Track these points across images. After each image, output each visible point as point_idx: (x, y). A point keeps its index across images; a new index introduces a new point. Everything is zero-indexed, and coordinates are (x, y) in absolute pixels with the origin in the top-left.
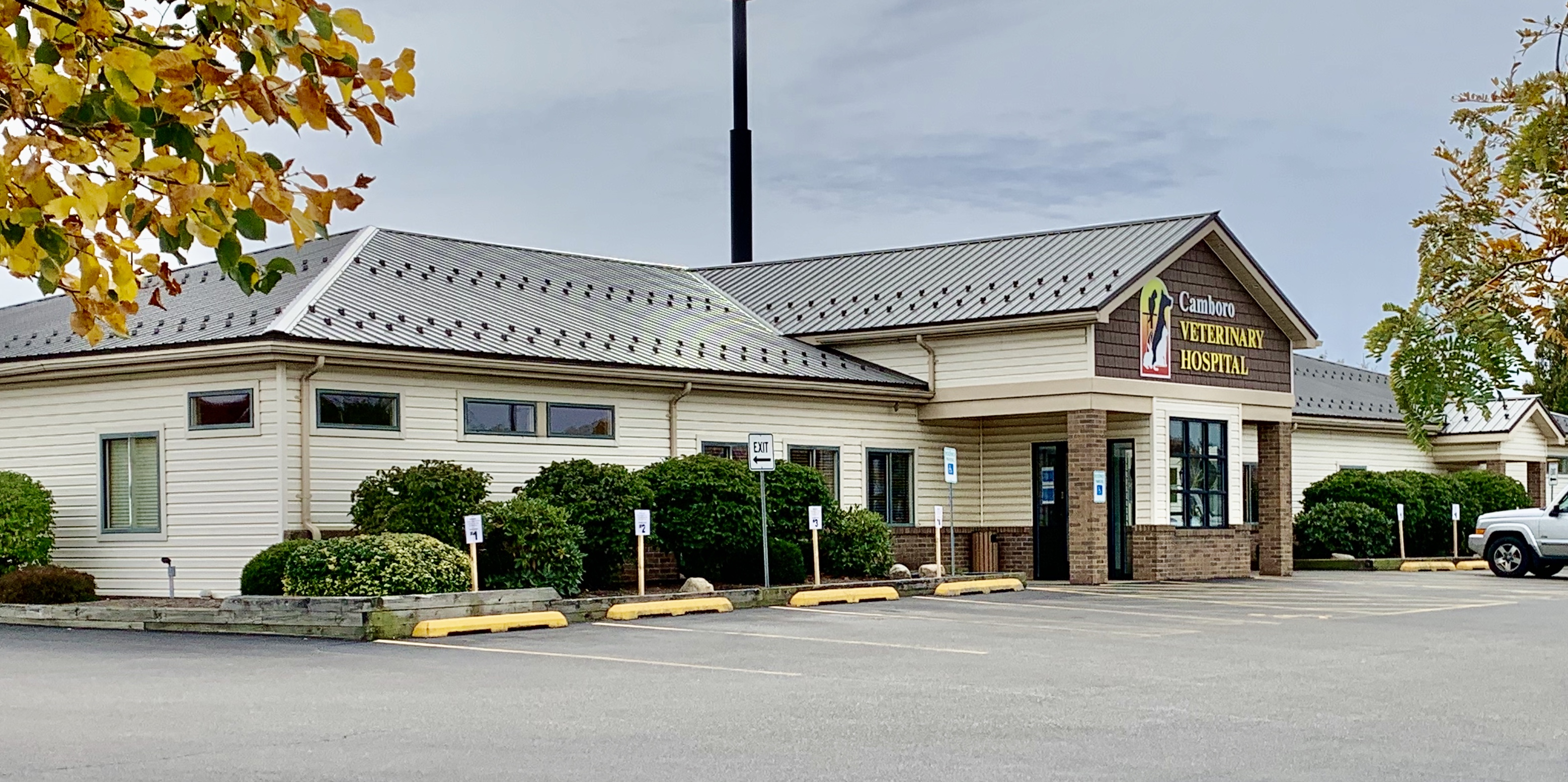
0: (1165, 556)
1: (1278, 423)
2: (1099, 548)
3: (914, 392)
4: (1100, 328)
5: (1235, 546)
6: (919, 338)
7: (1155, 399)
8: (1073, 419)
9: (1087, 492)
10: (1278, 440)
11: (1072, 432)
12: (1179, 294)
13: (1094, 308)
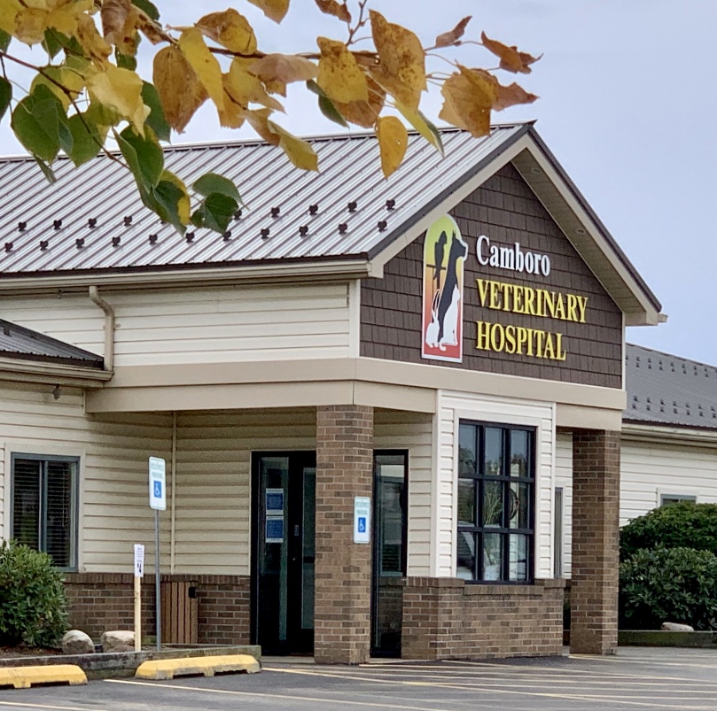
0: (449, 624)
1: (603, 432)
2: (360, 611)
3: (84, 372)
4: (368, 284)
5: (542, 609)
6: (92, 290)
7: (440, 393)
8: (325, 419)
9: (344, 528)
10: (603, 457)
11: (322, 438)
12: (477, 238)
13: (363, 256)
